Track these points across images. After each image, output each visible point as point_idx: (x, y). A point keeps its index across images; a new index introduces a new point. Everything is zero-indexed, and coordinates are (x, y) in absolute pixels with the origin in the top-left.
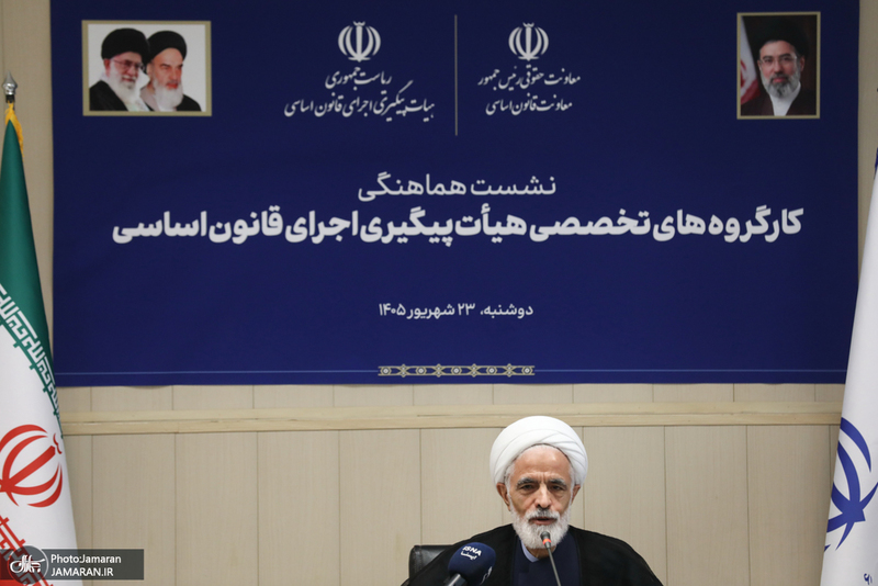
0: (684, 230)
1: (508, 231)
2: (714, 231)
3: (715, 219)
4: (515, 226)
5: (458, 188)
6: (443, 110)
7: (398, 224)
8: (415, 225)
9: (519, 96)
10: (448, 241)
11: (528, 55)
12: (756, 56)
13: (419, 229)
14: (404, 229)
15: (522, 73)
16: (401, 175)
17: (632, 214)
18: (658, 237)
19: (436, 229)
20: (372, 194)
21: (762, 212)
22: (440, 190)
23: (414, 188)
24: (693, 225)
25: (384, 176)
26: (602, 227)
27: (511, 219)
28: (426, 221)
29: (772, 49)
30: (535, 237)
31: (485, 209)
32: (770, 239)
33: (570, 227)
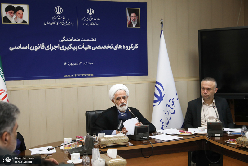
0: (119, 48)
1: (88, 48)
2: (124, 48)
3: (124, 46)
4: (89, 47)
5: (78, 40)
6: (75, 24)
7: (67, 47)
8: (70, 47)
9: (89, 22)
10: (77, 50)
11: (91, 14)
12: (130, 16)
13: (71, 48)
14: (68, 48)
15: (89, 18)
16: (67, 37)
17: (110, 45)
18: (114, 49)
19: (74, 48)
20: (62, 41)
21: (132, 45)
22: (75, 40)
23: (70, 40)
24: (120, 47)
25: (64, 37)
26: (104, 47)
27: (88, 46)
28: (73, 46)
29: (133, 15)
30: (93, 49)
31: (83, 44)
32: (133, 49)
33: (99, 47)
